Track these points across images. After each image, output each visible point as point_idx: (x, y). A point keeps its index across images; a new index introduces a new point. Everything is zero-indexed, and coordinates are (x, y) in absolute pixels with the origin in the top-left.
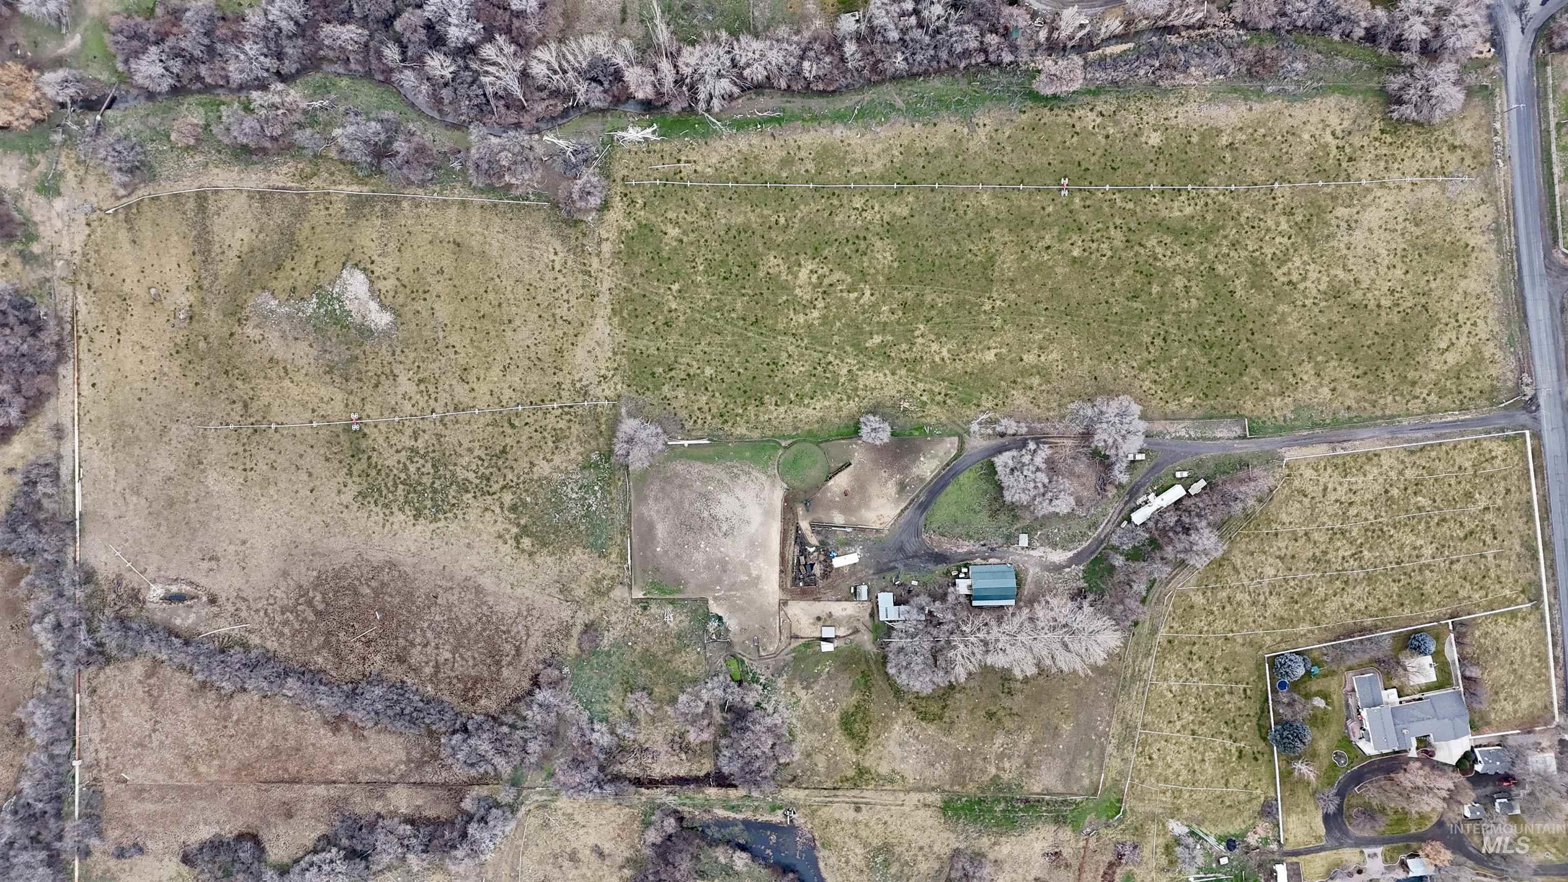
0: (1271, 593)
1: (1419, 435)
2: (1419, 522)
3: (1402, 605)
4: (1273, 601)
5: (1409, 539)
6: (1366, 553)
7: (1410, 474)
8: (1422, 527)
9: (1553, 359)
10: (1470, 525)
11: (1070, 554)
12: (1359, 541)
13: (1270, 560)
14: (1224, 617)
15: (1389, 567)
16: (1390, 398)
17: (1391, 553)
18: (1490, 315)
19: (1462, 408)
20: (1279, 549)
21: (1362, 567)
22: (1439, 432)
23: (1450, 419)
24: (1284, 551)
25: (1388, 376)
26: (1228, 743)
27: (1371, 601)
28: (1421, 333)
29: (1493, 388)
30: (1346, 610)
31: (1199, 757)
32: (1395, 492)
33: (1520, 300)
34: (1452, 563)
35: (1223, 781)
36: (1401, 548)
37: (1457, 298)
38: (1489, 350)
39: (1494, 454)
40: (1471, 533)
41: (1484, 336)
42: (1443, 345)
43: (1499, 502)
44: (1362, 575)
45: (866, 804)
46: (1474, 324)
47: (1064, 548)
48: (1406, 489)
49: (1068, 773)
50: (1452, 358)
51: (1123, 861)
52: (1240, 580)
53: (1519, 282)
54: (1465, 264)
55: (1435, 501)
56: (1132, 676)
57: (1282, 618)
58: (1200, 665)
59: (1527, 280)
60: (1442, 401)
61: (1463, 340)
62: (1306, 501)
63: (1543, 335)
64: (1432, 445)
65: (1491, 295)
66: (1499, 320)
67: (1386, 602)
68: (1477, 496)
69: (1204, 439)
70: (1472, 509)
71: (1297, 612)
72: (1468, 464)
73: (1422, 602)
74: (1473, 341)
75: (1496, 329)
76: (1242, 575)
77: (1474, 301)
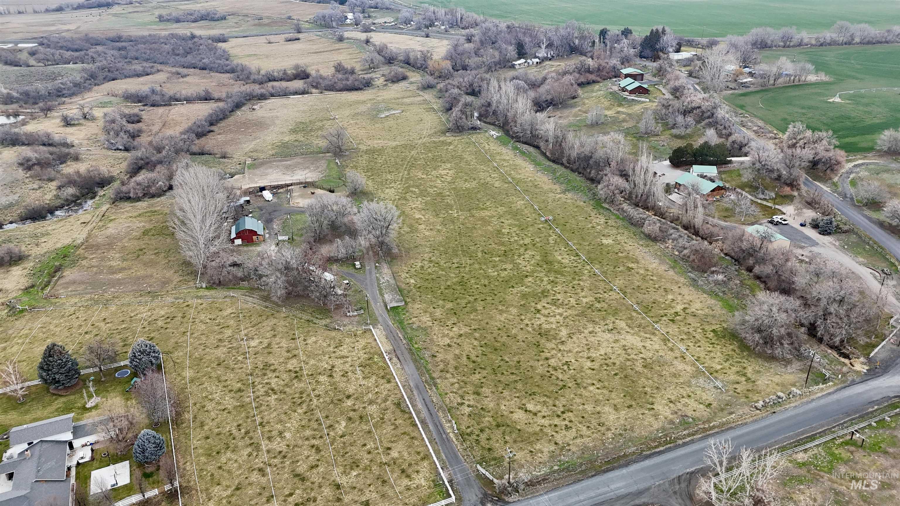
1: (420, 406)
3: (207, 438)
4: (222, 350)
5: (293, 424)
6: (275, 396)
7: (373, 409)
8: (308, 433)
10: (315, 477)
12: (288, 389)
13: (266, 341)
14: (208, 328)
16: (455, 382)
17: (274, 414)
18: (586, 440)
19: (463, 436)
20: (279, 343)
22: (428, 421)
23: (447, 425)
25: (477, 376)
27: (215, 412)
28: (536, 389)
29: (499, 461)
30: (206, 396)
32: (349, 403)
33: (621, 462)
34: (260, 470)
35: (24, 359)
36: (280, 421)
37: (589, 408)
38: (544, 447)
39: (414, 476)
40: (303, 479)
41: (558, 438)
42: (530, 407)
43: (349, 498)
44: (248, 399)
46: (568, 427)
48: (354, 410)
50: (519, 415)
52: (246, 329)
53: (640, 457)
54: (630, 407)
55: (342, 436)
58: (160, 323)
59: (647, 463)
60: (466, 418)
61: (546, 422)
62: (331, 349)
64: (411, 417)
66: (585, 449)
68: (354, 473)
72: (394, 454)
74: (549, 431)
75: (574, 449)
76: (251, 329)
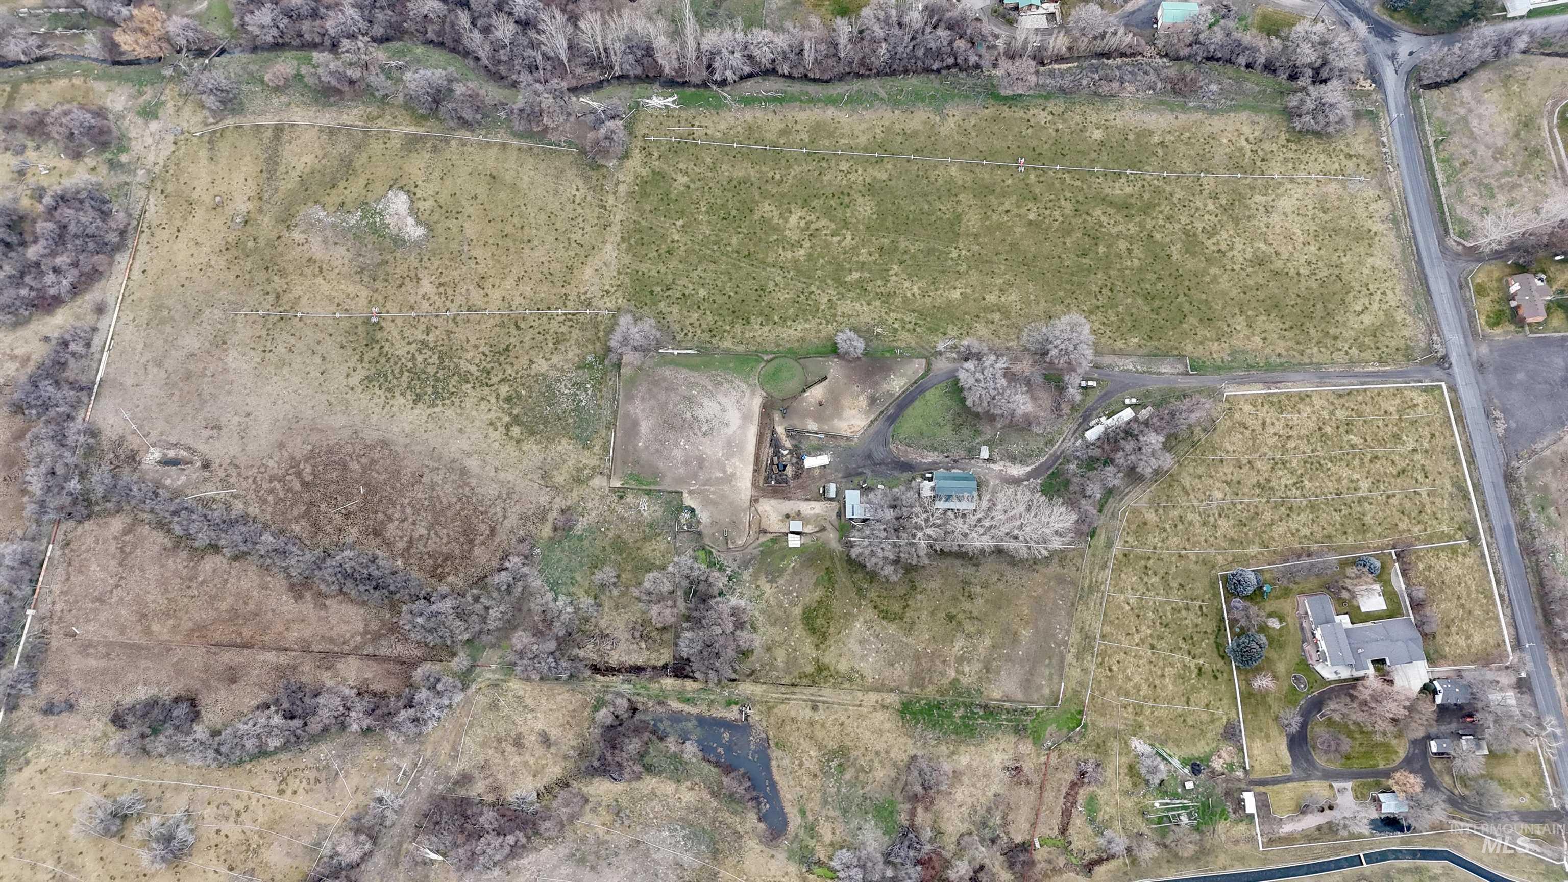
0: (1220, 515)
1: (1345, 381)
2: (1353, 458)
3: (1345, 533)
4: (1222, 522)
5: (1345, 473)
6: (1306, 482)
7: (1340, 414)
8: (1356, 462)
9: (1458, 325)
10: (1401, 464)
11: (1029, 469)
12: (1299, 472)
13: (1218, 484)
14: (1176, 535)
15: (1329, 497)
16: (1315, 349)
17: (1330, 484)
18: (1398, 287)
19: (1381, 361)
20: (1225, 474)
21: (1304, 496)
22: (1363, 380)
23: (1371, 369)
24: (1229, 476)
25: (1312, 331)
26: (1187, 659)
27: (1315, 527)
28: (1338, 297)
29: (1408, 347)
30: (1293, 534)
31: (1159, 672)
32: (1328, 430)
33: (1422, 276)
34: (1388, 497)
35: (1184, 699)
36: (1339, 480)
37: (1366, 271)
38: (1400, 315)
39: (1415, 402)
40: (1404, 471)
41: (1394, 304)
42: (1359, 308)
43: (1426, 445)
44: (1305, 503)
45: (824, 702)
46: (1384, 293)
47: (1023, 463)
48: (1338, 428)
49: (1027, 680)
50: (1367, 319)
51: (1086, 780)
52: (1190, 501)
53: (1420, 262)
54: (1370, 245)
55: (1366, 440)
56: (1090, 587)
57: (1232, 540)
58: (1154, 580)
59: (1426, 261)
60: (1362, 354)
61: (1375, 306)
62: (1248, 433)
63: (1447, 306)
64: (1357, 391)
65: (1396, 271)
66: (1406, 292)
67: (1330, 530)
68: (1405, 438)
69: (1150, 373)
70: (1400, 449)
71: (1246, 534)
72: (1392, 409)
73: (1364, 532)
74: (1385, 307)
75: (1404, 299)
76: (1192, 496)
77: (1381, 274)
